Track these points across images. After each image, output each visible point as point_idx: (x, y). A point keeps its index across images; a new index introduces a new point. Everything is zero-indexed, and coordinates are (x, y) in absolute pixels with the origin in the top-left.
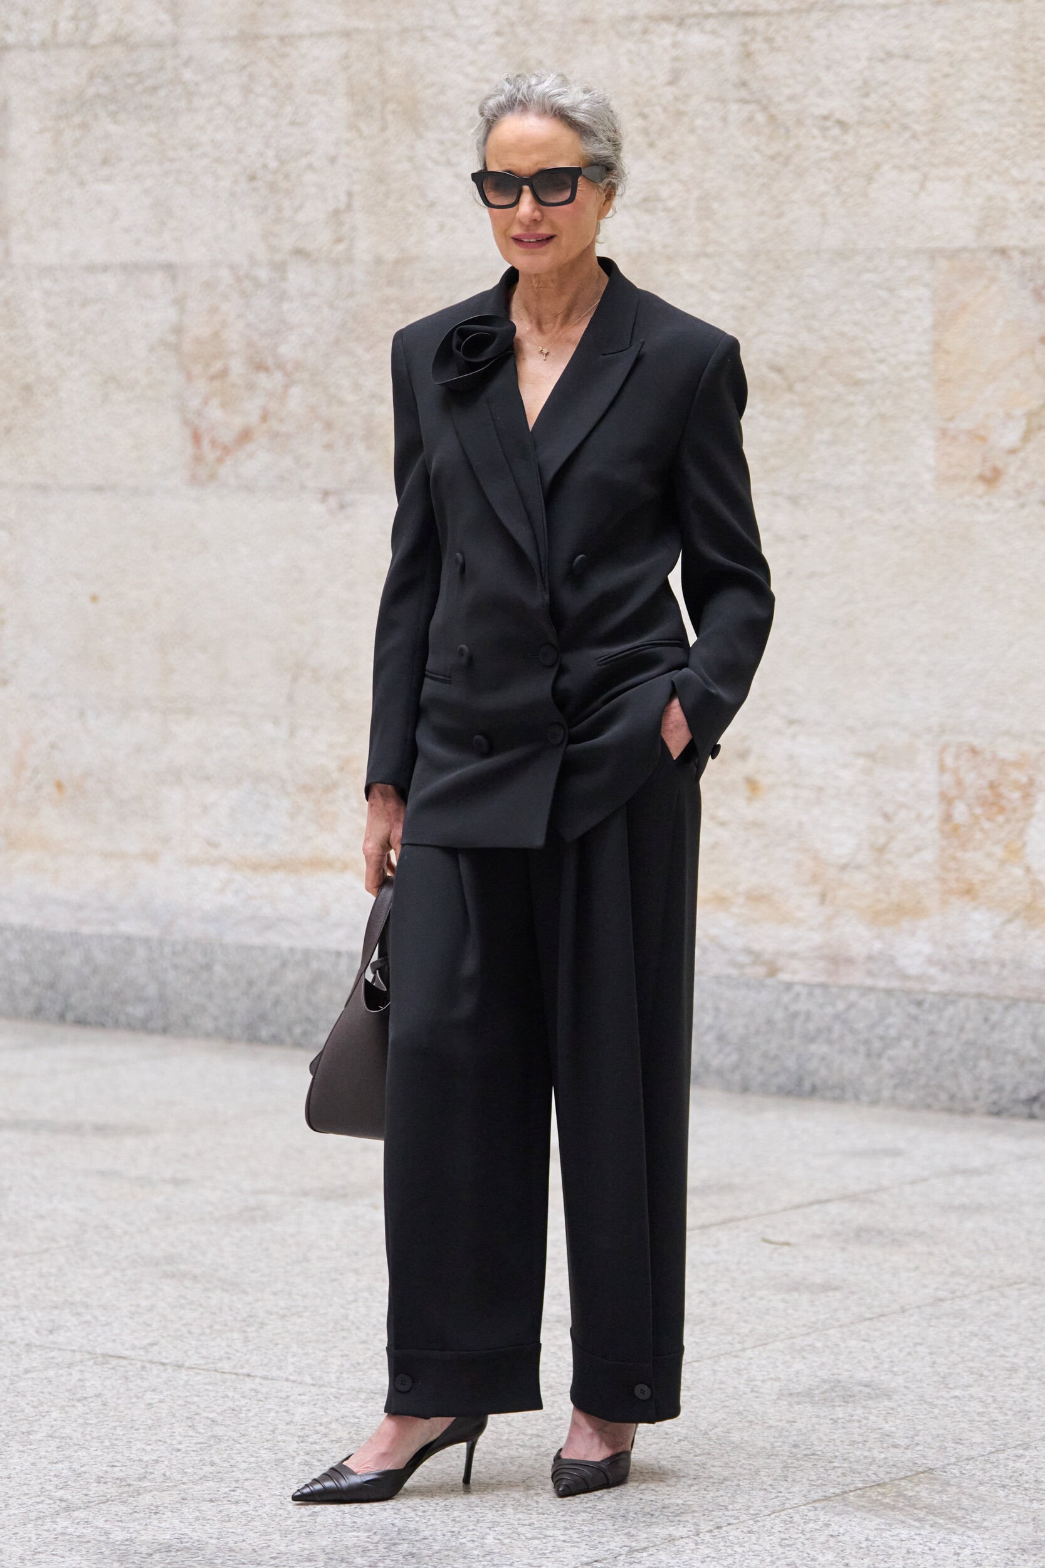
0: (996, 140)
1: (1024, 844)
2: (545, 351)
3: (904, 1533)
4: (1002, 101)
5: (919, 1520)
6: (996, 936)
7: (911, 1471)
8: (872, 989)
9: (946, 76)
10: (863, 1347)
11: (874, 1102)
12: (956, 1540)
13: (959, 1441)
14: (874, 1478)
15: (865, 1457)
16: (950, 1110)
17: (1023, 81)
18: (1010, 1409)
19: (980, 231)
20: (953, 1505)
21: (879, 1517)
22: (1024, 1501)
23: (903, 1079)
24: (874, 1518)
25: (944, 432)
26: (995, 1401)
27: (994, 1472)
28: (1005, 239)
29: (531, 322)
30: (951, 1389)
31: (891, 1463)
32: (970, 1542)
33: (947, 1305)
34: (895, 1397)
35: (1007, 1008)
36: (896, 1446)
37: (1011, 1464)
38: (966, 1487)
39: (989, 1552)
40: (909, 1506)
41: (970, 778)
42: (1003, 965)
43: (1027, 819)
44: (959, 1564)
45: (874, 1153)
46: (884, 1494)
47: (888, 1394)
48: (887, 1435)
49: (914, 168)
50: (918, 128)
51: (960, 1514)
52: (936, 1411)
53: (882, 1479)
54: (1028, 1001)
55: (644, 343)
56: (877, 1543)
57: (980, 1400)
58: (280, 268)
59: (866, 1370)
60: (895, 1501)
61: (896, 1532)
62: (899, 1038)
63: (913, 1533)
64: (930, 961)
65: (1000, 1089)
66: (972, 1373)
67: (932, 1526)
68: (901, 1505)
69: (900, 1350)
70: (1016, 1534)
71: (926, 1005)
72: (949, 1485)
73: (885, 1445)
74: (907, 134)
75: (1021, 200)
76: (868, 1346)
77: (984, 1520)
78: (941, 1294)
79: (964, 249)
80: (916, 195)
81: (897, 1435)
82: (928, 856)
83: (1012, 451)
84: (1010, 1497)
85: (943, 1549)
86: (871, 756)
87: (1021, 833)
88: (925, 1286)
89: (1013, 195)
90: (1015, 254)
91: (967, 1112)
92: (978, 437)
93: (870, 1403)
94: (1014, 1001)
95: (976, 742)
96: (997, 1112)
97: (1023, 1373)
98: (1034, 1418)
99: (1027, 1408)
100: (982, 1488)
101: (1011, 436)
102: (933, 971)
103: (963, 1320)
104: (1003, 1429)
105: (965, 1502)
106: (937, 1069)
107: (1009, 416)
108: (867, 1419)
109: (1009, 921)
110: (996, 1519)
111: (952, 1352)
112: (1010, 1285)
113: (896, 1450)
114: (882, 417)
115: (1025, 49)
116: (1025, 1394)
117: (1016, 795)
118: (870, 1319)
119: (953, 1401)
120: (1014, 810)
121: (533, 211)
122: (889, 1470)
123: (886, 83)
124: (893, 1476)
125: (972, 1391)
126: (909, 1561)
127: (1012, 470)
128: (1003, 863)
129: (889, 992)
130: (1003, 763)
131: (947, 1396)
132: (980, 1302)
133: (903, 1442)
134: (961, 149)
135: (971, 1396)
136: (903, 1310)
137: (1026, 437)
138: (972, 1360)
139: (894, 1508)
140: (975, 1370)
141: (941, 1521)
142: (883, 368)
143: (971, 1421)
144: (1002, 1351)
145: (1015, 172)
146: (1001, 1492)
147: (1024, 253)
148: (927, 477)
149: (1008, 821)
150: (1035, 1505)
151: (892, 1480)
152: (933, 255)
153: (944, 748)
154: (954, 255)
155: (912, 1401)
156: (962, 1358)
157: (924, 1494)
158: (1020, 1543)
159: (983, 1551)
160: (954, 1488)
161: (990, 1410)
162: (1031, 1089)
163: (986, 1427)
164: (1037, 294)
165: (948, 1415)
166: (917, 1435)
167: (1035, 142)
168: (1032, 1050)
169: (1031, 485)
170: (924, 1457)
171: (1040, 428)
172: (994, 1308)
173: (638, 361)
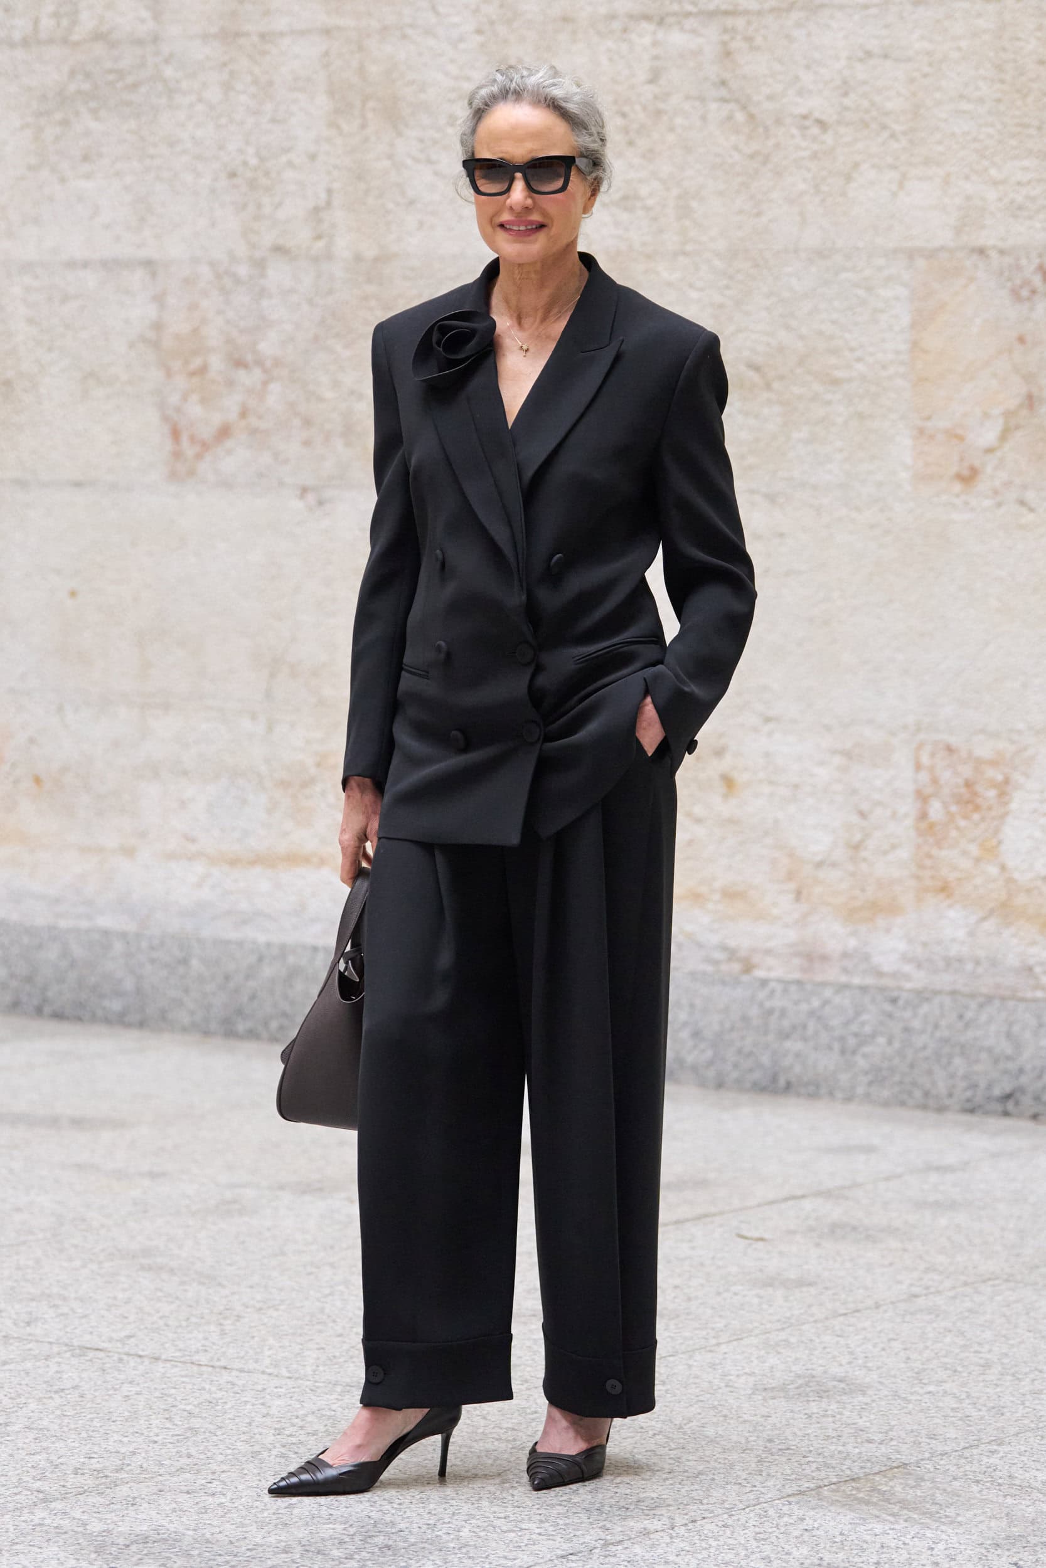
0: (975, 140)
1: (1000, 842)
2: (525, 347)
3: (878, 1528)
4: (981, 100)
5: (893, 1515)
6: (971, 934)
7: (886, 1465)
8: (846, 987)
9: (925, 76)
10: (838, 1343)
11: (849, 1099)
12: (929, 1535)
13: (933, 1437)
14: (848, 1472)
15: (840, 1452)
16: (924, 1107)
17: (1002, 82)
18: (985, 1405)
19: (958, 231)
20: (927, 1499)
21: (853, 1511)
22: (998, 1496)
23: (878, 1076)
24: (848, 1512)
25: (921, 431)
26: (968, 1396)
27: (968, 1468)
28: (986, 238)
29: (511, 317)
30: (925, 1384)
31: (866, 1458)
32: (944, 1537)
33: (921, 1301)
34: (870, 1392)
35: (981, 1006)
36: (870, 1441)
37: (985, 1460)
38: (941, 1483)
39: (963, 1547)
40: (883, 1501)
41: (946, 776)
42: (977, 962)
43: (1002, 817)
44: (933, 1558)
45: (848, 1150)
46: (857, 1489)
47: (862, 1390)
48: (861, 1430)
49: (894, 167)
50: (898, 128)
51: (934, 1509)
52: (911, 1406)
53: (856, 1474)
54: (1003, 999)
55: (623, 341)
56: (851, 1538)
57: (955, 1396)
58: (260, 265)
59: (841, 1365)
60: (869, 1495)
61: (870, 1526)
62: (873, 1035)
63: (887, 1528)
64: (905, 958)
65: (974, 1086)
66: (946, 1369)
67: (906, 1521)
68: (875, 1500)
69: (875, 1346)
70: (990, 1528)
71: (901, 1003)
72: (923, 1480)
73: (859, 1440)
74: (885, 134)
75: (1000, 199)
76: (842, 1341)
77: (958, 1515)
78: (915, 1290)
79: (942, 248)
80: (895, 194)
81: (871, 1430)
82: (904, 853)
83: (989, 450)
84: (984, 1493)
85: (918, 1543)
86: (847, 754)
87: (997, 831)
88: (900, 1282)
89: (992, 195)
90: (993, 254)
91: (941, 1109)
92: (956, 436)
93: (844, 1398)
94: (989, 999)
95: (953, 740)
96: (971, 1109)
97: (997, 1368)
98: (1008, 1414)
99: (1002, 1404)
100: (956, 1484)
101: (989, 435)
102: (907, 968)
103: (937, 1316)
104: (976, 1424)
105: (939, 1497)
106: (912, 1066)
107: (986, 415)
108: (841, 1414)
109: (984, 919)
110: (970, 1514)
111: (927, 1348)
112: (984, 1281)
113: (871, 1445)
114: (861, 416)
115: (1004, 49)
116: (998, 1390)
117: (992, 793)
118: (845, 1314)
119: (927, 1396)
120: (990, 808)
121: (526, 198)
122: (862, 1464)
123: (865, 83)
124: (867, 1470)
125: (946, 1386)
126: (883, 1556)
127: (989, 469)
128: (978, 860)
129: (864, 989)
130: (979, 762)
131: (921, 1391)
132: (954, 1298)
133: (878, 1437)
134: (940, 148)
135: (945, 1392)
136: (877, 1306)
137: (1004, 436)
138: (945, 1356)
139: (867, 1503)
140: (949, 1366)
141: (915, 1516)
142: (860, 367)
143: (945, 1417)
144: (976, 1348)
145: (993, 172)
146: (975, 1487)
147: (1002, 252)
148: (904, 475)
149: (983, 819)
150: (1009, 1500)
151: (866, 1475)
152: (911, 254)
153: (920, 746)
154: (931, 254)
155: (886, 1396)
156: (937, 1354)
157: (898, 1489)
158: (993, 1538)
159: (956, 1545)
160: (928, 1483)
161: (964, 1405)
162: (1007, 1086)
163: (960, 1423)
164: (1015, 294)
165: (921, 1411)
166: (891, 1430)
167: (1013, 142)
168: (1007, 1048)
169: (1008, 484)
170: (898, 1452)
171: (1018, 427)
172: (968, 1304)
173: (618, 358)
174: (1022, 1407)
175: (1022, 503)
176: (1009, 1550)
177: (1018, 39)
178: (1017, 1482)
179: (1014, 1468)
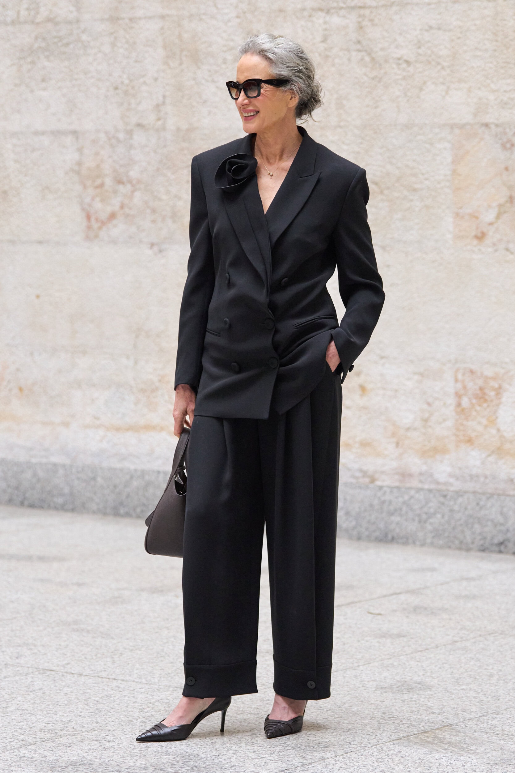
0: (483, 70)
1: (497, 418)
2: (271, 174)
3: (438, 756)
4: (486, 50)
5: (445, 749)
6: (483, 463)
7: (441, 725)
8: (421, 489)
9: (459, 38)
10: (417, 665)
11: (423, 545)
12: (463, 759)
13: (464, 711)
14: (423, 729)
15: (419, 719)
16: (460, 549)
17: (497, 41)
18: (490, 695)
19: (475, 115)
20: (462, 742)
21: (425, 748)
22: (496, 740)
23: (437, 534)
24: (423, 748)
25: (457, 214)
26: (482, 691)
27: (482, 726)
28: (487, 119)
30: (461, 685)
31: (431, 721)
32: (470, 760)
33: (458, 644)
34: (433, 689)
35: (488, 499)
36: (433, 713)
37: (490, 722)
38: (468, 733)
39: (479, 765)
40: (440, 742)
41: (470, 385)
42: (486, 477)
43: (498, 405)
44: (464, 771)
45: (423, 570)
46: (427, 737)
47: (430, 688)
48: (429, 708)
49: (443, 84)
50: (445, 64)
51: (465, 746)
52: (453, 696)
53: (427, 729)
54: (499, 495)
55: (321, 173)
56: (424, 761)
57: (475, 691)
58: (130, 133)
59: (419, 676)
60: (433, 740)
61: (434, 755)
62: (435, 513)
63: (442, 756)
64: (450, 475)
65: (485, 538)
66: (471, 678)
67: (451, 752)
68: (436, 742)
69: (436, 666)
70: (492, 756)
71: (448, 497)
72: (460, 732)
73: (428, 713)
74: (439, 67)
75: (496, 99)
76: (420, 664)
77: (477, 749)
78: (456, 639)
79: (467, 124)
80: (444, 97)
81: (434, 708)
82: (450, 423)
83: (491, 224)
84: (490, 738)
85: (457, 763)
86: (421, 374)
87: (495, 412)
88: (448, 635)
89: (492, 97)
90: (493, 126)
91: (468, 550)
92: (474, 217)
93: (421, 692)
94: (492, 495)
95: (473, 367)
96: (483, 549)
97: (496, 677)
98: (501, 700)
99: (498, 695)
100: (476, 734)
101: (490, 216)
102: (452, 480)
103: (466, 652)
104: (486, 705)
105: (468, 740)
106: (454, 528)
107: (489, 206)
108: (419, 700)
109: (489, 456)
110: (482, 749)
111: (461, 667)
112: (489, 634)
113: (434, 715)
114: (427, 207)
115: (497, 25)
116: (497, 687)
117: (493, 394)
118: (421, 651)
119: (461, 691)
120: (492, 401)
122: (430, 725)
123: (429, 42)
124: (432, 728)
125: (472, 686)
126: (440, 770)
127: (491, 233)
128: (486, 427)
129: (430, 491)
130: (486, 379)
131: (459, 688)
132: (475, 642)
133: (437, 711)
134: (466, 74)
135: (471, 689)
136: (437, 647)
137: (498, 217)
138: (471, 671)
139: (432, 743)
140: (472, 676)
141: (456, 750)
142: (427, 182)
143: (470, 701)
144: (486, 667)
145: (492, 86)
146: (485, 736)
147: (497, 126)
148: (449, 236)
149: (488, 406)
150: (502, 742)
151: (432, 730)
152: (452, 127)
153: (457, 370)
154: (462, 127)
155: (441, 691)
156: (466, 670)
157: (447, 736)
158: (494, 761)
159: (476, 764)
160: (462, 733)
161: (480, 695)
162: (500, 538)
163: (478, 704)
164: (504, 146)
165: (459, 698)
166: (444, 708)
167: (502, 71)
168: (501, 519)
169: (500, 240)
170: (448, 719)
171: (505, 212)
172: (482, 646)
173: (318, 181)
174: (508, 696)
175: (507, 250)
176: (501, 766)
177: (505, 20)
178: (506, 733)
179: (505, 726)
